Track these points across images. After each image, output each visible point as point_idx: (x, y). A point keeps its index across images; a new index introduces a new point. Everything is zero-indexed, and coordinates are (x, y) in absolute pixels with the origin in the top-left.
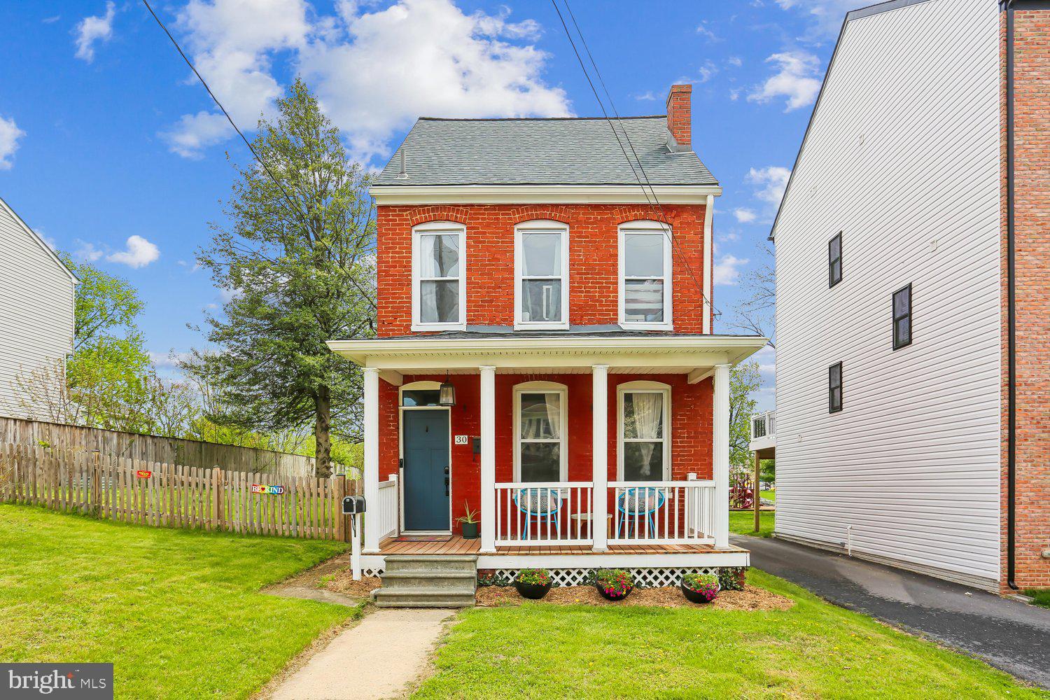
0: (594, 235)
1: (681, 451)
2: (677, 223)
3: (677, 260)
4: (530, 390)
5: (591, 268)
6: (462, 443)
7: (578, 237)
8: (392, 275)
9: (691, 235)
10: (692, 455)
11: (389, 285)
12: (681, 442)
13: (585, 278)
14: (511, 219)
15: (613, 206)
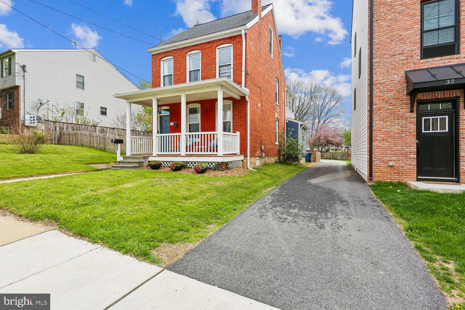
0: (208, 52)
1: (235, 124)
2: (234, 42)
3: (235, 56)
4: (191, 106)
5: (207, 64)
6: (172, 125)
7: (203, 54)
8: (155, 75)
9: (239, 46)
10: (239, 125)
11: (154, 78)
12: (235, 121)
13: (206, 68)
14: (185, 52)
15: (214, 41)
